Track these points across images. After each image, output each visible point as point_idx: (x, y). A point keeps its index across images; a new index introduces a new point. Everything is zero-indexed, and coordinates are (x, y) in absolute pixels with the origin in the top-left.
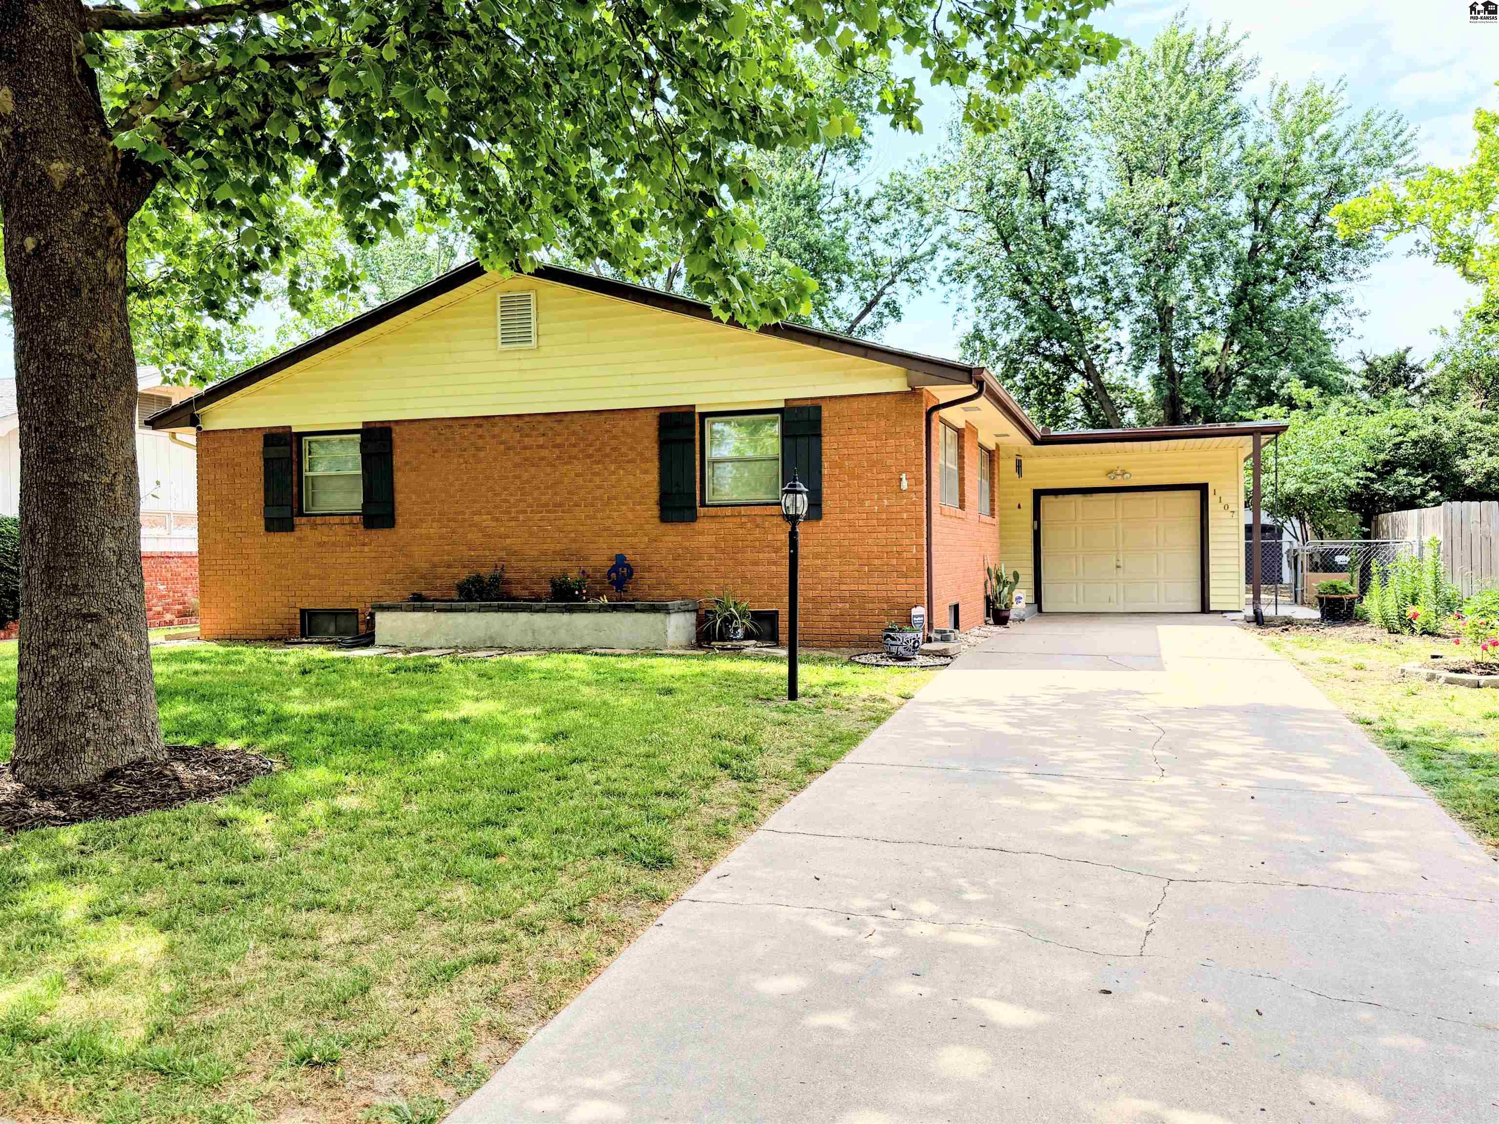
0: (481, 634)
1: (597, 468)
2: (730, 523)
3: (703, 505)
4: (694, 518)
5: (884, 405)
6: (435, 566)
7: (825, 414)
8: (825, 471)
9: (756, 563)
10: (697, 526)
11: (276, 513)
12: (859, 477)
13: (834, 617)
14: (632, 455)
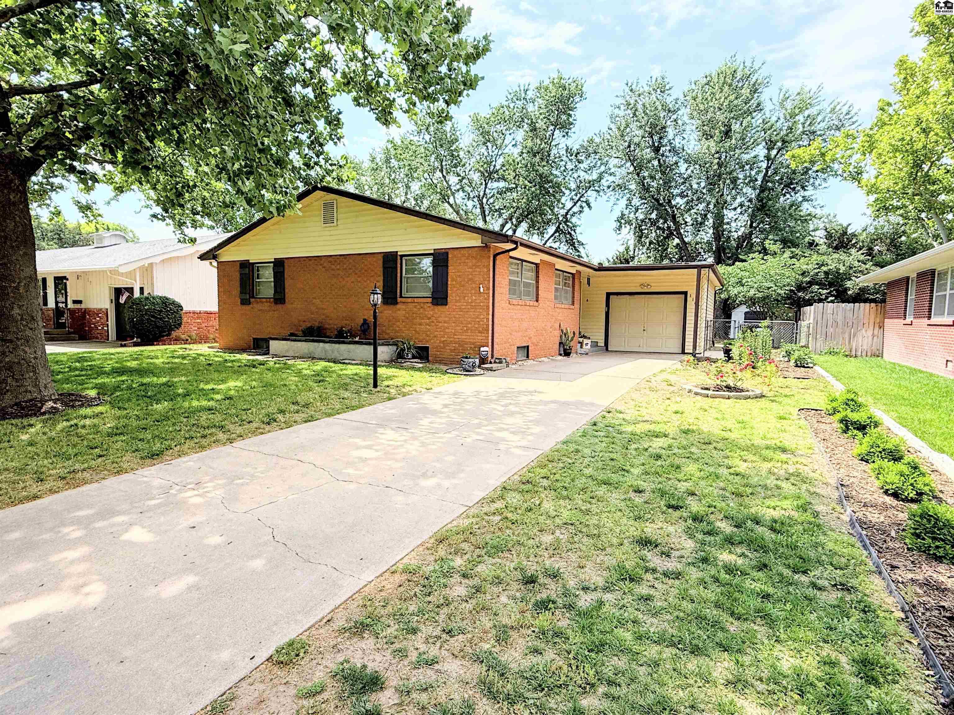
0: (306, 351)
1: (359, 279)
2: (411, 306)
3: (401, 297)
4: (396, 303)
5: (474, 252)
6: (299, 321)
7: (450, 256)
8: (449, 283)
9: (420, 324)
10: (398, 306)
11: (244, 296)
12: (463, 286)
13: (452, 351)
14: (373, 273)
